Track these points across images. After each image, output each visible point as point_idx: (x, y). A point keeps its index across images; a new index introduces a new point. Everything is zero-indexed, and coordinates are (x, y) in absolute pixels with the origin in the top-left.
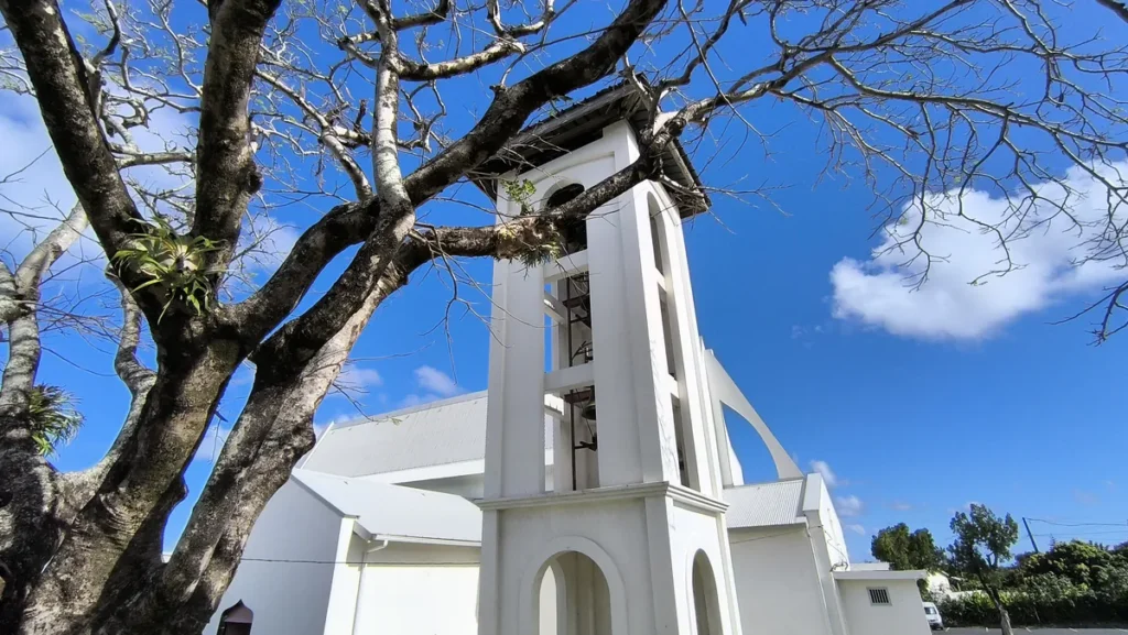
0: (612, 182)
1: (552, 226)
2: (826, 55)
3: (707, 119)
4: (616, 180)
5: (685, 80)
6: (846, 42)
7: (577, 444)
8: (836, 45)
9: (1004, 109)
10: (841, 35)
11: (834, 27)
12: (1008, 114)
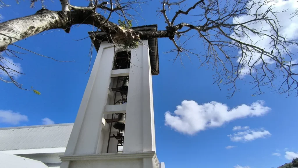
0: (161, 32)
1: (139, 35)
2: (218, 26)
3: (180, 35)
4: (162, 32)
5: (186, 13)
6: (225, 23)
7: (112, 135)
8: (222, 23)
9: (262, 50)
10: (224, 21)
11: (222, 19)
12: (263, 51)
